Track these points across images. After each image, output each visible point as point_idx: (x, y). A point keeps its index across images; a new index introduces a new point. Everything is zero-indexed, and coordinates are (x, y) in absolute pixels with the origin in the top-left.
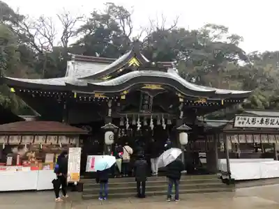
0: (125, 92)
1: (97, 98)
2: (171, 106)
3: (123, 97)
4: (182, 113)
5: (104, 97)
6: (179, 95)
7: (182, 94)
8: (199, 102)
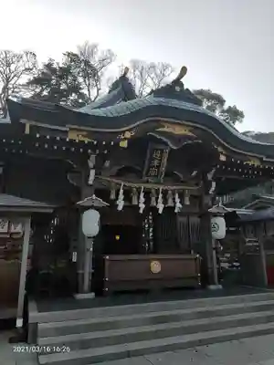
0: (128, 135)
1: (72, 141)
2: (194, 173)
3: (124, 144)
4: (214, 184)
5: (86, 140)
6: (220, 149)
7: (225, 148)
8: (250, 163)
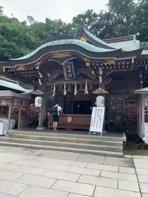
0: (39, 63)
2: (93, 72)
3: (37, 68)
6: (86, 60)
7: (88, 58)
8: (106, 64)
